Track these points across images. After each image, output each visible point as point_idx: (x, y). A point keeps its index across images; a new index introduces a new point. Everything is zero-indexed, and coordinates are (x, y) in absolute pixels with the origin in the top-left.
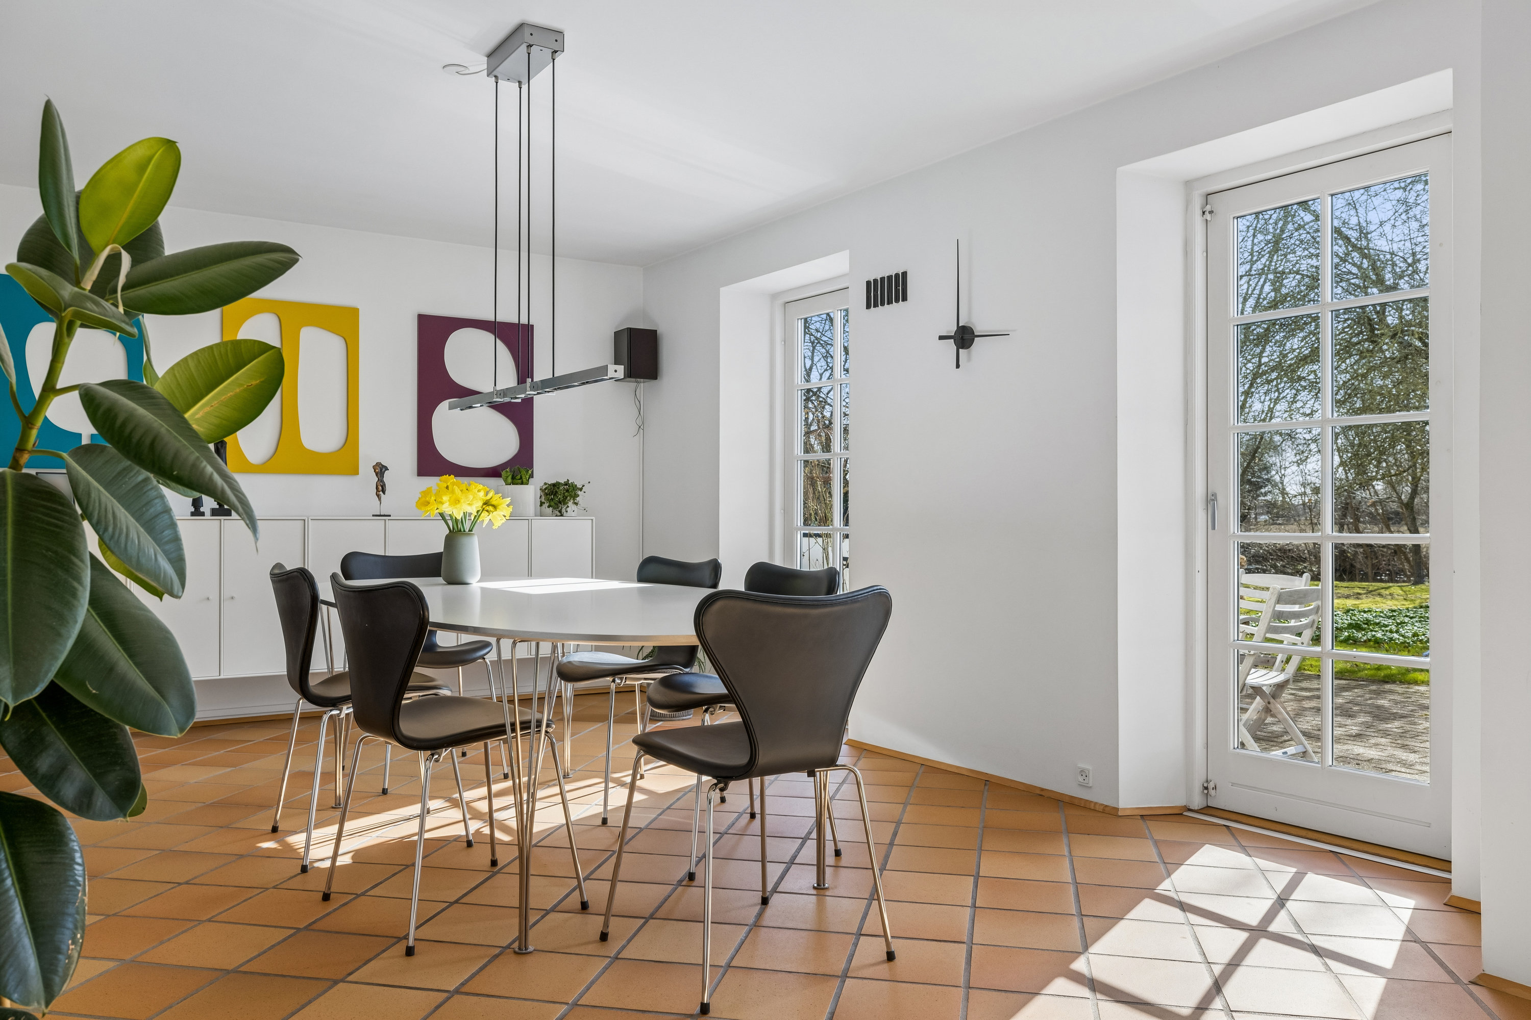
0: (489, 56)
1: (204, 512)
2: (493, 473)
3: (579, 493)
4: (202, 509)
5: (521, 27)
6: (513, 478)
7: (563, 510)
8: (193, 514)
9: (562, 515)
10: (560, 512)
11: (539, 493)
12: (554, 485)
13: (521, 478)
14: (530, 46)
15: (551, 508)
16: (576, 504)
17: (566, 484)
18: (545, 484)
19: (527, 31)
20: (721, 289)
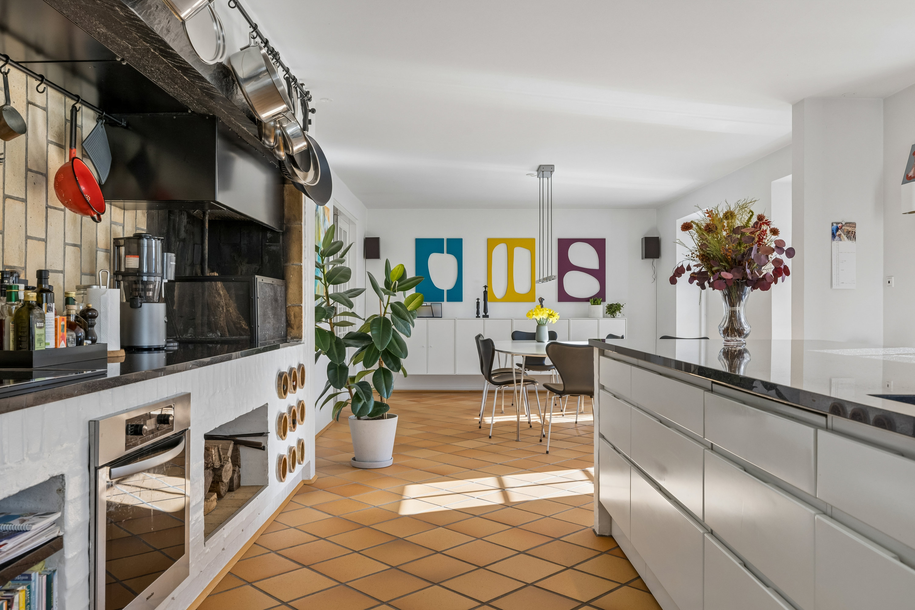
0: (537, 171)
1: (488, 315)
2: (587, 300)
3: (621, 308)
4: (479, 315)
5: (540, 166)
6: (594, 302)
7: (615, 315)
8: (477, 317)
9: (614, 317)
10: (613, 316)
11: (606, 308)
12: (611, 305)
13: (597, 302)
14: (543, 172)
15: (610, 314)
16: (620, 312)
17: (617, 304)
18: (608, 304)
19: (542, 167)
20: (677, 220)
